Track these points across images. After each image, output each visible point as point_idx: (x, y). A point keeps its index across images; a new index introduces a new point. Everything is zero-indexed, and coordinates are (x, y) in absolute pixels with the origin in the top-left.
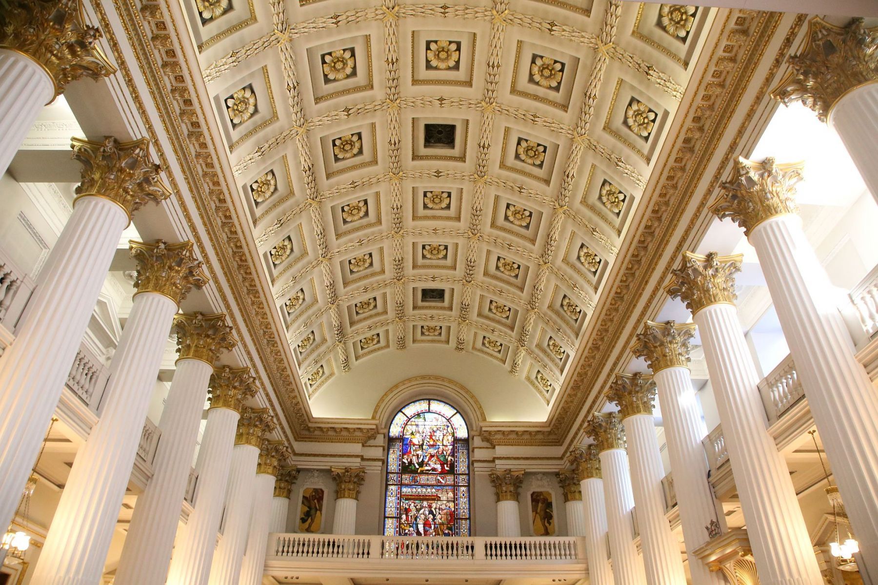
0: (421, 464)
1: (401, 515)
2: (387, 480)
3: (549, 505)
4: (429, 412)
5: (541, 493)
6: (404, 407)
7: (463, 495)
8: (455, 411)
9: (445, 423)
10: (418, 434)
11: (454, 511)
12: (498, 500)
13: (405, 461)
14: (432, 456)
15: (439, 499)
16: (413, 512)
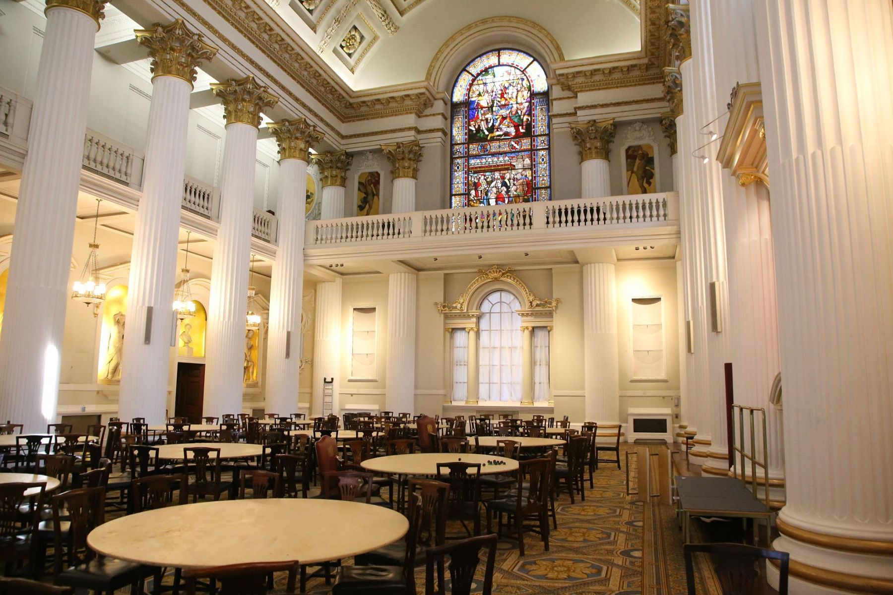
0: (491, 130)
1: (469, 190)
2: (452, 153)
3: (650, 161)
4: (499, 65)
5: (639, 147)
6: (469, 64)
7: (543, 160)
8: (532, 59)
9: (519, 76)
10: (487, 95)
11: (532, 180)
12: (582, 160)
13: (472, 128)
14: (504, 118)
15: (513, 167)
16: (484, 185)
